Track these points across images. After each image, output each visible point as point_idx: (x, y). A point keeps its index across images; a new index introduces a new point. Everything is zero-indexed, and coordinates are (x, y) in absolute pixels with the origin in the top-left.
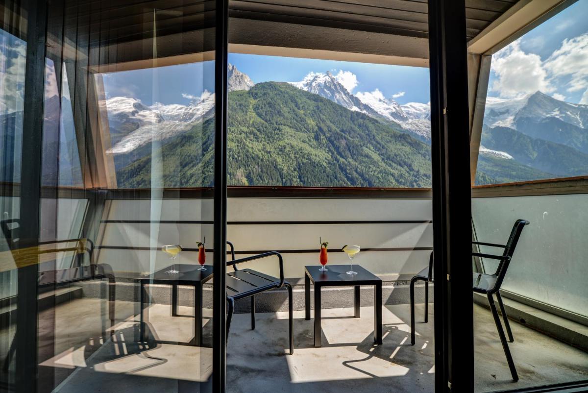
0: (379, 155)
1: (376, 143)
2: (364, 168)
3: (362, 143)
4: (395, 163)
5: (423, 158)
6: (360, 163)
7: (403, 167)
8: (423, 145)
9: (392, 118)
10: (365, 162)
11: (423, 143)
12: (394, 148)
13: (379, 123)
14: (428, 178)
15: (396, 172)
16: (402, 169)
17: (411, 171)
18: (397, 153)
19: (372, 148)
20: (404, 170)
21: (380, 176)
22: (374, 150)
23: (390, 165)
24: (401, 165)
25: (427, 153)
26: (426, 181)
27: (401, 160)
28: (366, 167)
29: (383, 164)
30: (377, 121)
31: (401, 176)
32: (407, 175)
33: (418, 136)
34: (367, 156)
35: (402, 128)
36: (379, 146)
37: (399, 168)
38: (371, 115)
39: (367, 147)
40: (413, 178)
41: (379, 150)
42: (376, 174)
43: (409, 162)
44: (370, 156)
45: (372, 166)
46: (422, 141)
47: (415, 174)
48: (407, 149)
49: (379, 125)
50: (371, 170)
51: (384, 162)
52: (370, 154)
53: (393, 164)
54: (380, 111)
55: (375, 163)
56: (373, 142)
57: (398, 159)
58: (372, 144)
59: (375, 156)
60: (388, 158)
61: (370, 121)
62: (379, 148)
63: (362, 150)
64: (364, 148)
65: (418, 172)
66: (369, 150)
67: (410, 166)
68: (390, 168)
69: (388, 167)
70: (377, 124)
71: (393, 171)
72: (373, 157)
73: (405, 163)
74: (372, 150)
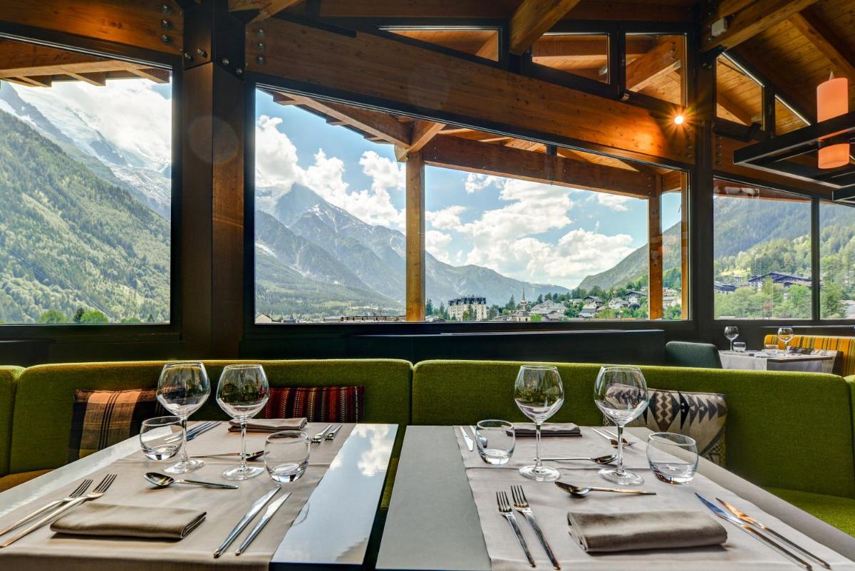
0: (63, 216)
1: (56, 193)
2: (24, 239)
3: (18, 184)
4: (98, 238)
5: (153, 236)
6: (13, 228)
7: (115, 248)
8: (154, 214)
9: (93, 152)
10: (27, 227)
11: (153, 211)
12: (97, 210)
13: (65, 154)
14: (161, 272)
15: (101, 256)
16: (114, 251)
17: (130, 255)
18: (104, 222)
19: (45, 200)
20: (117, 254)
21: (64, 258)
22: (50, 205)
23: (89, 241)
24: (109, 243)
25: (160, 229)
26: (158, 276)
27: (112, 235)
28: (29, 237)
29: (74, 238)
30: (59, 150)
31: (111, 263)
32: (123, 263)
33: (145, 198)
34: (32, 214)
35: (114, 176)
36: (61, 198)
37: (107, 248)
38: (45, 134)
39: (31, 196)
40: (135, 269)
41: (62, 207)
42: (54, 253)
43: (127, 240)
44: (42, 216)
45: (44, 237)
46: (152, 208)
47: (138, 262)
48: (125, 216)
49: (63, 157)
50: (41, 244)
51: (75, 233)
52: (39, 211)
53: (95, 240)
54: (66, 130)
55: (51, 232)
56: (48, 187)
57: (107, 232)
58: (47, 193)
59: (54, 219)
60: (84, 228)
61: (42, 144)
62: (61, 201)
63: (20, 200)
64: (24, 196)
65: (144, 259)
66: (38, 203)
67: (129, 248)
68: (87, 248)
69: (83, 244)
70: (60, 155)
71: (94, 253)
72: (46, 218)
73: (120, 242)
74: (44, 205)
